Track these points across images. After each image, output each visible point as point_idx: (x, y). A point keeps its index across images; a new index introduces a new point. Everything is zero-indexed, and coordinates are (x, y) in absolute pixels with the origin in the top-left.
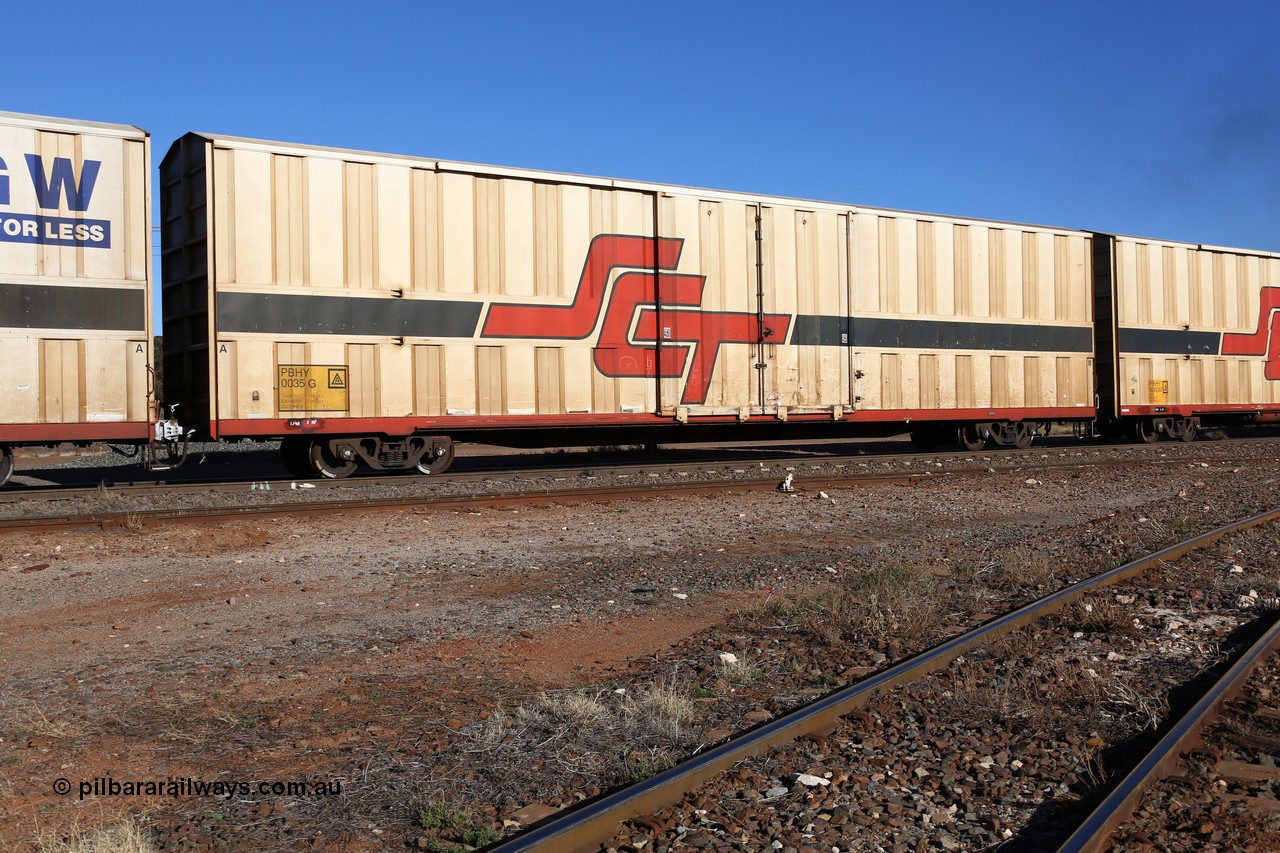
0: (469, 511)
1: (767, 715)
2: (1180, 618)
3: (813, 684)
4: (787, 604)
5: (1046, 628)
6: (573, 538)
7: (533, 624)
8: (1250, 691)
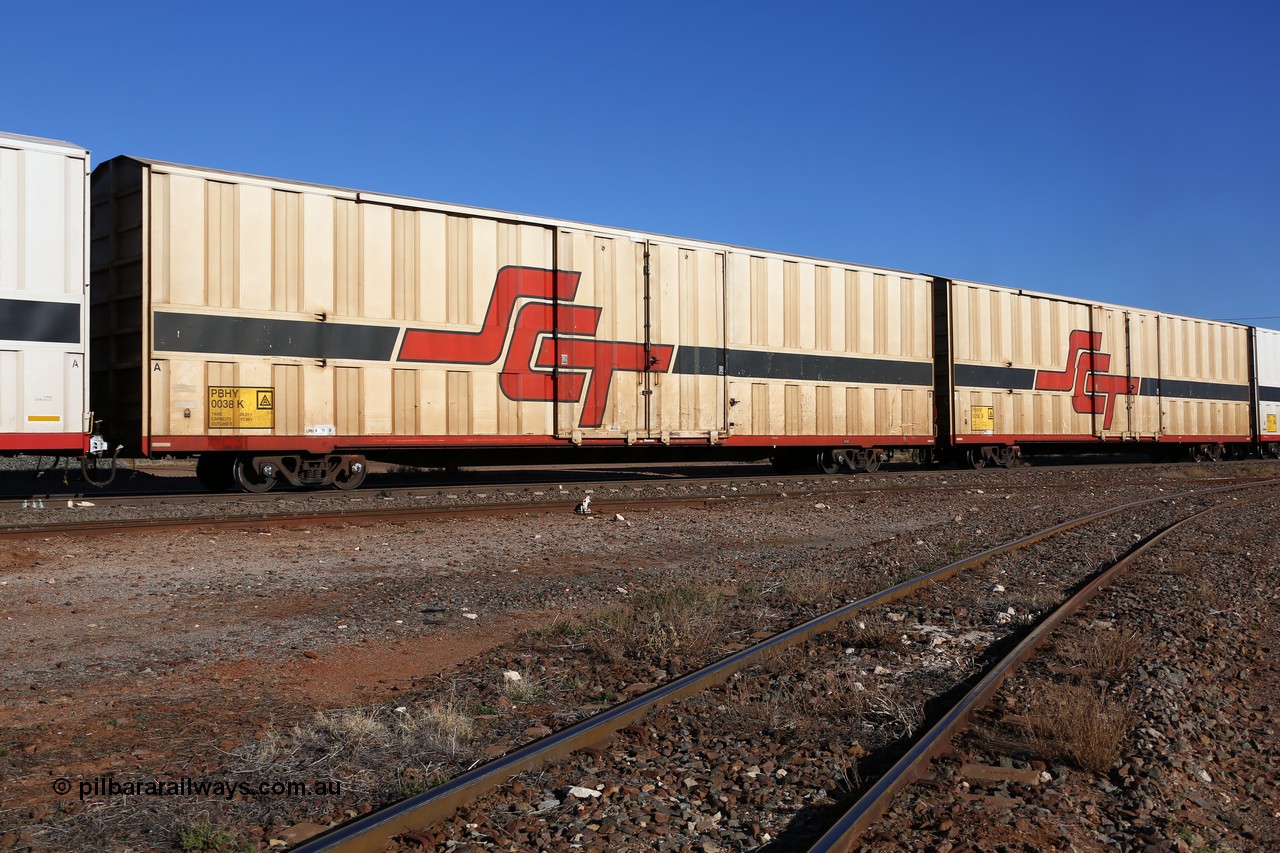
0: (259, 531)
1: (546, 730)
2: (944, 634)
3: (593, 700)
4: (575, 623)
5: (821, 645)
6: (365, 559)
7: (317, 645)
8: (999, 700)
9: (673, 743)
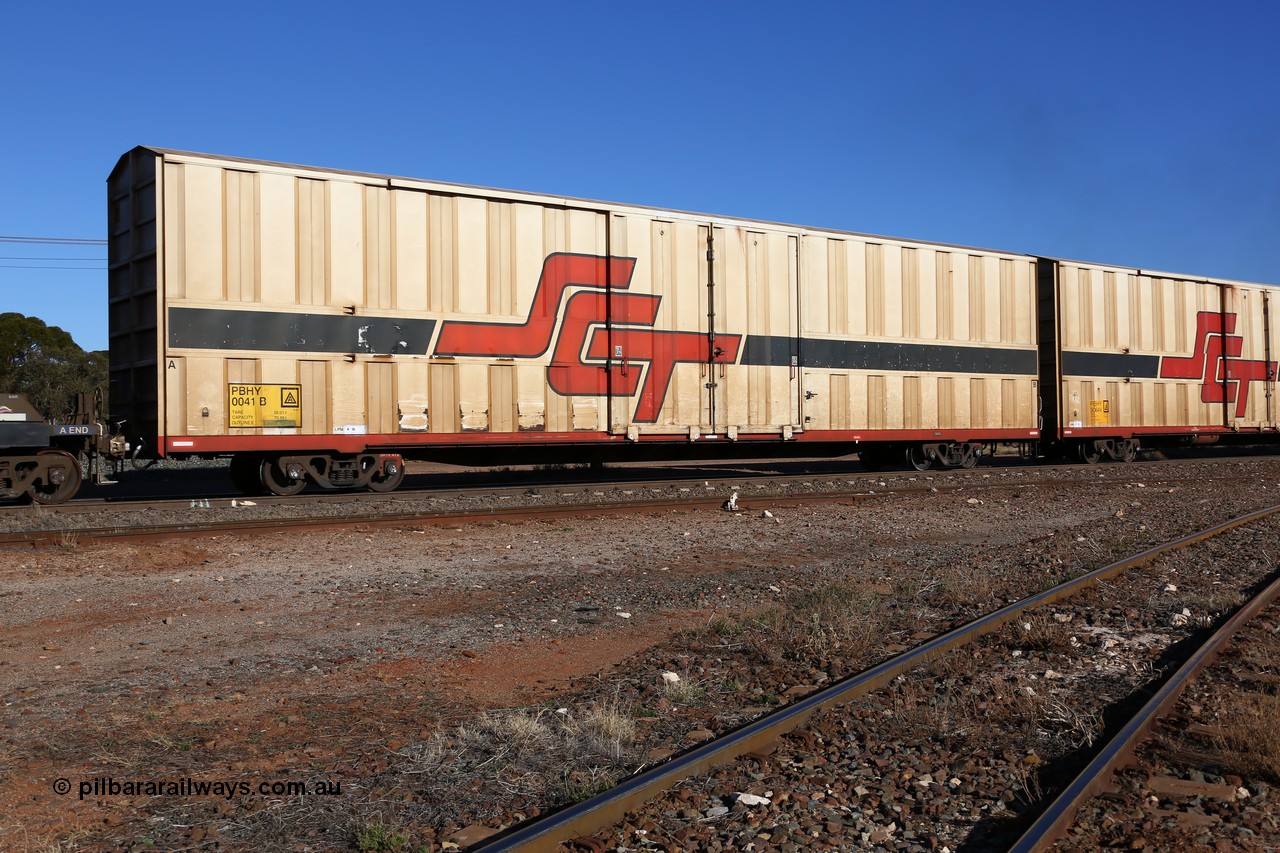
0: (413, 529)
1: (709, 734)
2: (1116, 637)
3: (755, 702)
4: (730, 623)
5: (985, 647)
6: (517, 557)
7: (475, 643)
8: (1182, 708)
9: (839, 749)
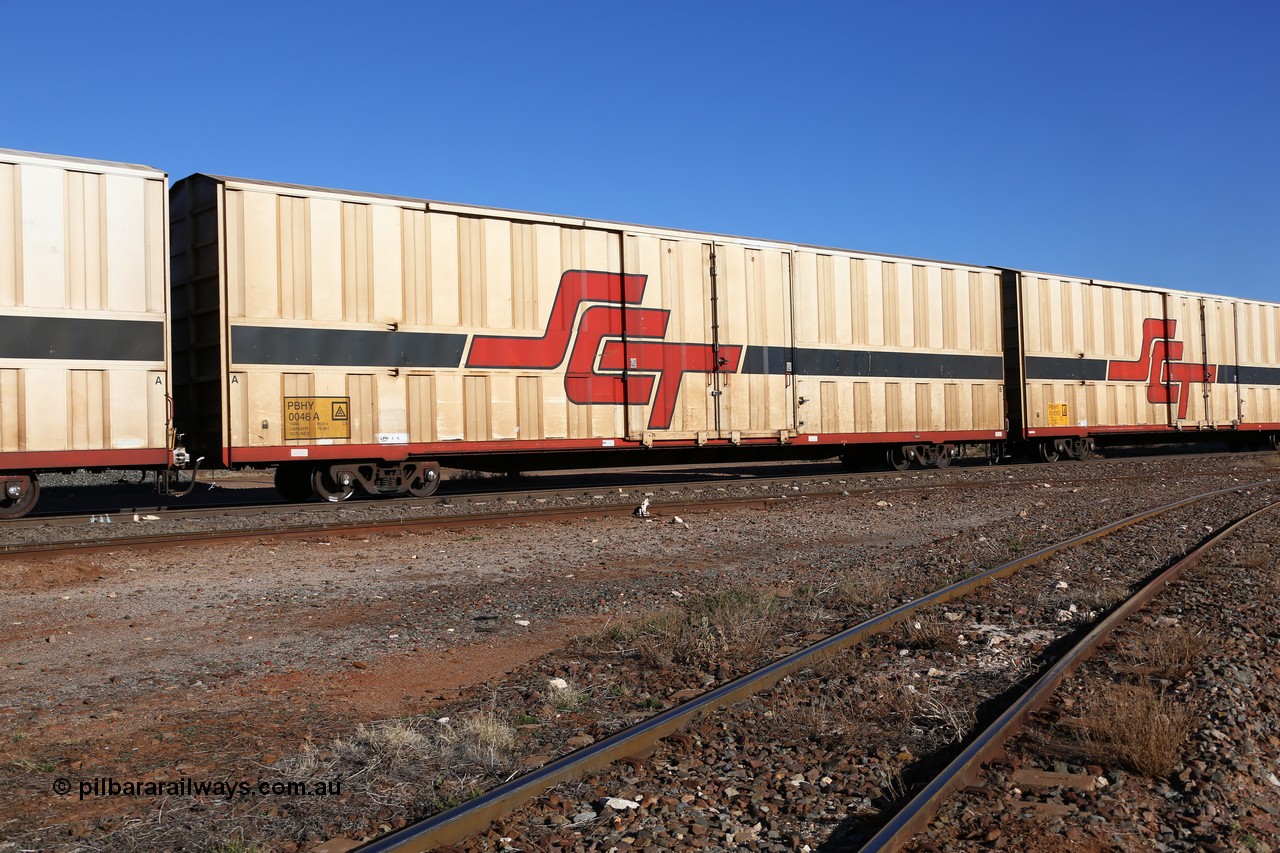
0: (318, 541)
1: (589, 739)
2: (1002, 634)
3: (639, 707)
4: (627, 629)
5: (875, 647)
6: (422, 567)
7: (368, 654)
8: (1056, 701)
9: (717, 751)
